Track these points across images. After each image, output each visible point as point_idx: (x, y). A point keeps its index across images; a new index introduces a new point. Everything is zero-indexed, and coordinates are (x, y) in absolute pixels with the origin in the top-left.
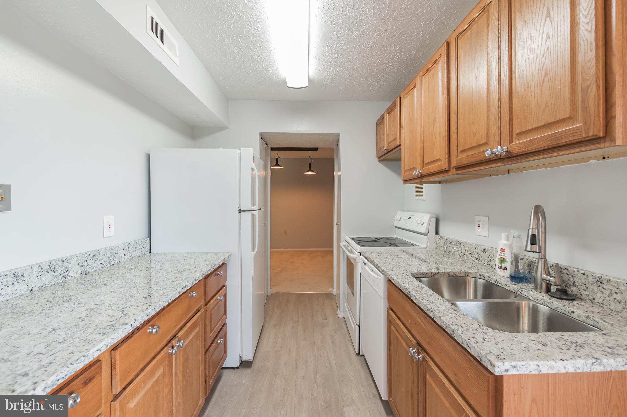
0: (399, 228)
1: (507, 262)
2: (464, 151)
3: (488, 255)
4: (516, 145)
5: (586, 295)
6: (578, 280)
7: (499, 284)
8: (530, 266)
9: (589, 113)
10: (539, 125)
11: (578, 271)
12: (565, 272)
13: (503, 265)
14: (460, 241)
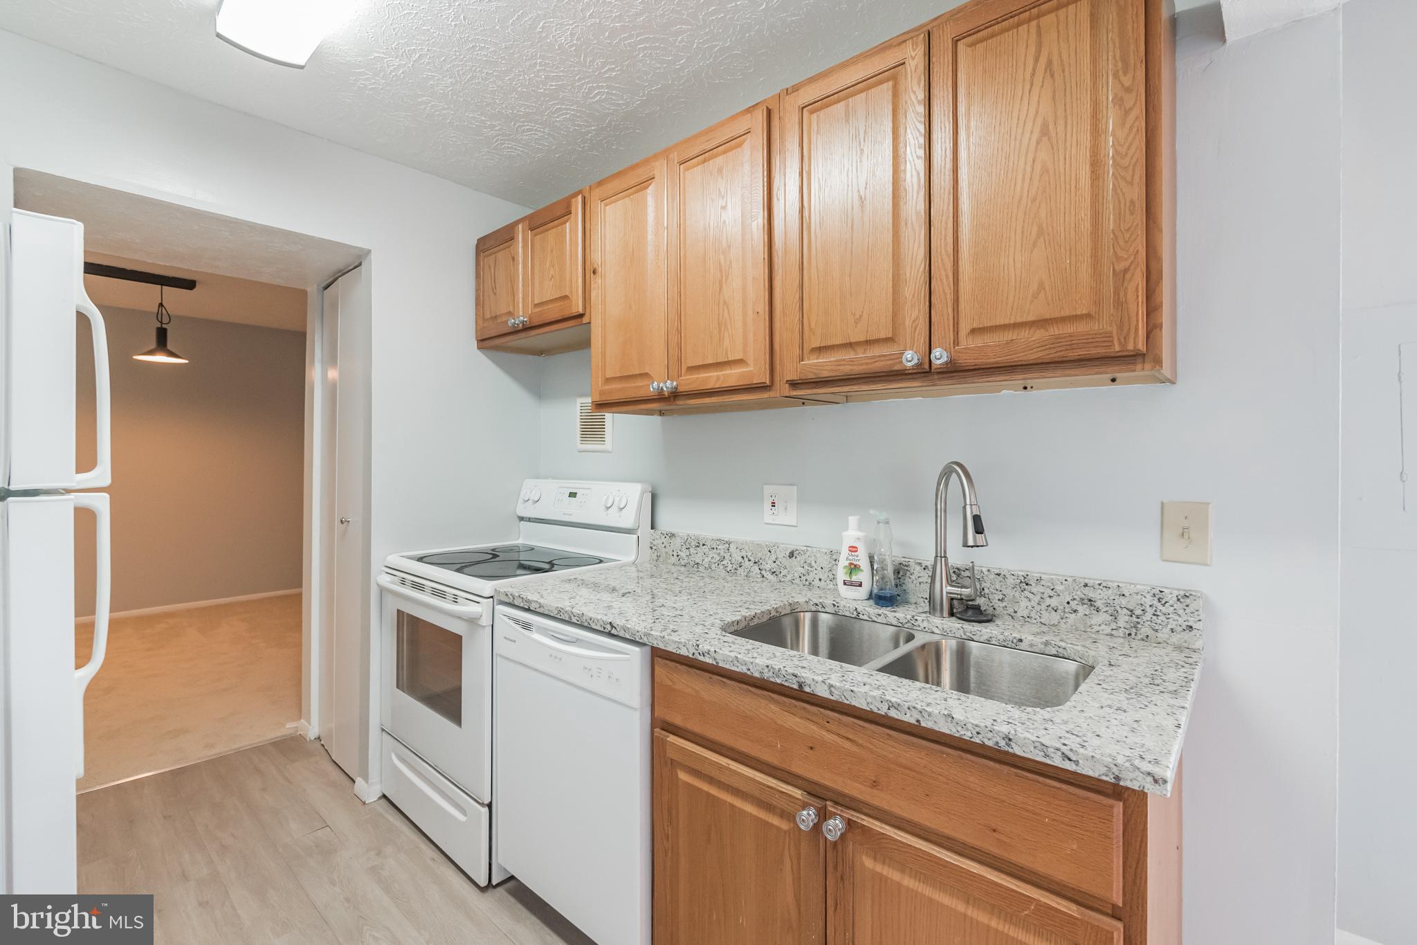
0: (530, 520)
1: (862, 571)
2: (820, 350)
3: (802, 561)
4: (973, 350)
5: (1003, 608)
6: (988, 586)
7: (861, 616)
8: (899, 573)
9: (1126, 313)
10: (1024, 320)
11: (989, 571)
12: (966, 575)
13: (854, 578)
14: (726, 539)
